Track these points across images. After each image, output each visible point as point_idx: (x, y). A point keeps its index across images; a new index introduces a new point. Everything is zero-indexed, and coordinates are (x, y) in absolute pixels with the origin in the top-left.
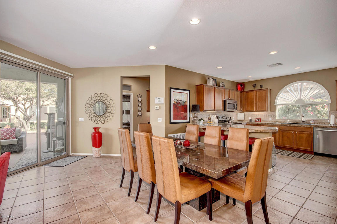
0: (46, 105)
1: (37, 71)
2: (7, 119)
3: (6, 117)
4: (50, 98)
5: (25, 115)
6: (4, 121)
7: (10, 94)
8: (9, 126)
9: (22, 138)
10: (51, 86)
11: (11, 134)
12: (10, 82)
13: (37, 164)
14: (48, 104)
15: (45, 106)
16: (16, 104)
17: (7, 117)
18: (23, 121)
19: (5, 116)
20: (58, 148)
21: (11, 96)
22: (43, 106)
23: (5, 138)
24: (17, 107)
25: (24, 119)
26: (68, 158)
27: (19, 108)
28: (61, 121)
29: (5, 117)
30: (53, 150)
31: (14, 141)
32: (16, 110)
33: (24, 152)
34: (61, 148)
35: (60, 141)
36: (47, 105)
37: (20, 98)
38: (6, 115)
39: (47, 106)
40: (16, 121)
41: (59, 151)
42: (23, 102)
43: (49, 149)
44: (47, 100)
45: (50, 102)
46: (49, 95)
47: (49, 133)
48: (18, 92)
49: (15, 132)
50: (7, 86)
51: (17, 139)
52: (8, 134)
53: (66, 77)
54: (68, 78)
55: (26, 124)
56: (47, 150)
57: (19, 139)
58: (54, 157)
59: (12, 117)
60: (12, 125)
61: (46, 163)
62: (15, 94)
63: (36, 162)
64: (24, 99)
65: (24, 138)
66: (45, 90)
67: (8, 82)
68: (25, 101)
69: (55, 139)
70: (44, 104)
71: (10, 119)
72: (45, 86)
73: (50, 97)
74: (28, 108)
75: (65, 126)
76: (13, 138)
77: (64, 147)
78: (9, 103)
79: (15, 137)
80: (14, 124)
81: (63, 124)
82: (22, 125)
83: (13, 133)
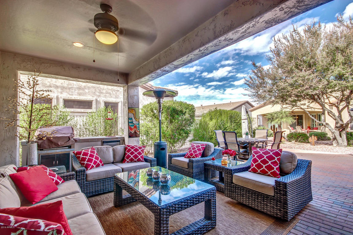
25: (337, 128)
83: (275, 163)
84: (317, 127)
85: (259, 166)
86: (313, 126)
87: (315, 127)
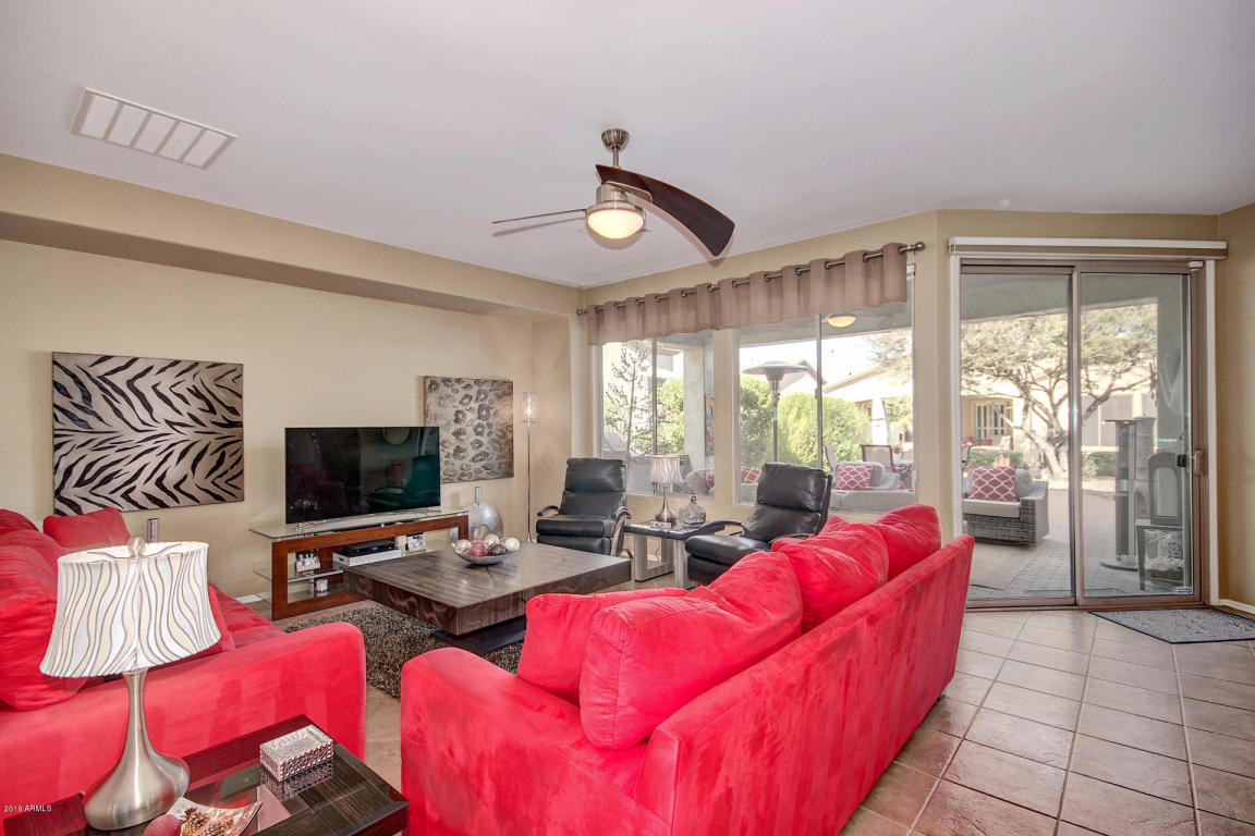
0: (1123, 389)
1: (1068, 271)
2: (1004, 438)
3: (1002, 432)
4: (1139, 359)
5: (1050, 426)
6: (998, 444)
7: (1007, 362)
8: (1008, 460)
9: (1033, 502)
10: (1143, 311)
11: (1002, 483)
12: (1007, 324)
13: (1072, 601)
14: (1133, 385)
15: (1119, 393)
16: (1025, 389)
17: (1005, 432)
18: (1044, 445)
19: (999, 428)
20: (1159, 561)
21: (1009, 368)
22: (1113, 394)
23: (987, 496)
24: (1027, 399)
25: (1049, 440)
26: (1201, 614)
27: (1034, 404)
28: (1172, 451)
29: (1000, 432)
30: (1137, 567)
31: (1011, 506)
32: (1026, 409)
33: (1039, 549)
34: (1173, 563)
35: (1169, 536)
36: (1129, 387)
37: (1037, 372)
38: (985, 425)
39: (1127, 392)
40: (1028, 448)
41: (1161, 573)
42: (1046, 383)
43: (1124, 557)
44: (1128, 370)
45: (1141, 376)
46: (1137, 348)
47: (1125, 495)
48: (1030, 353)
49: (1013, 479)
50: (1000, 337)
51: (1018, 504)
52: (995, 483)
53: (1192, 264)
54: (1200, 264)
55: (1057, 454)
56: (1119, 560)
57: (1025, 503)
58: (1142, 593)
59: (1017, 434)
60: (1015, 460)
61: (1104, 606)
62: (1021, 359)
63: (1069, 594)
64: (1050, 373)
65: (1039, 501)
66: (1120, 330)
67: (1000, 325)
68: (1054, 380)
69: (1147, 523)
70: (1118, 383)
71: (1012, 439)
72: (1120, 315)
73: (1140, 355)
74: (1061, 401)
75: (1187, 474)
76: (1009, 498)
77: (1182, 563)
78: (1007, 389)
79: (1014, 495)
80: (1021, 455)
81: (1179, 465)
82: (1042, 460)
83: (1009, 484)
84: (988, 438)
85: (987, 489)
86: (980, 436)
87: (983, 437)
